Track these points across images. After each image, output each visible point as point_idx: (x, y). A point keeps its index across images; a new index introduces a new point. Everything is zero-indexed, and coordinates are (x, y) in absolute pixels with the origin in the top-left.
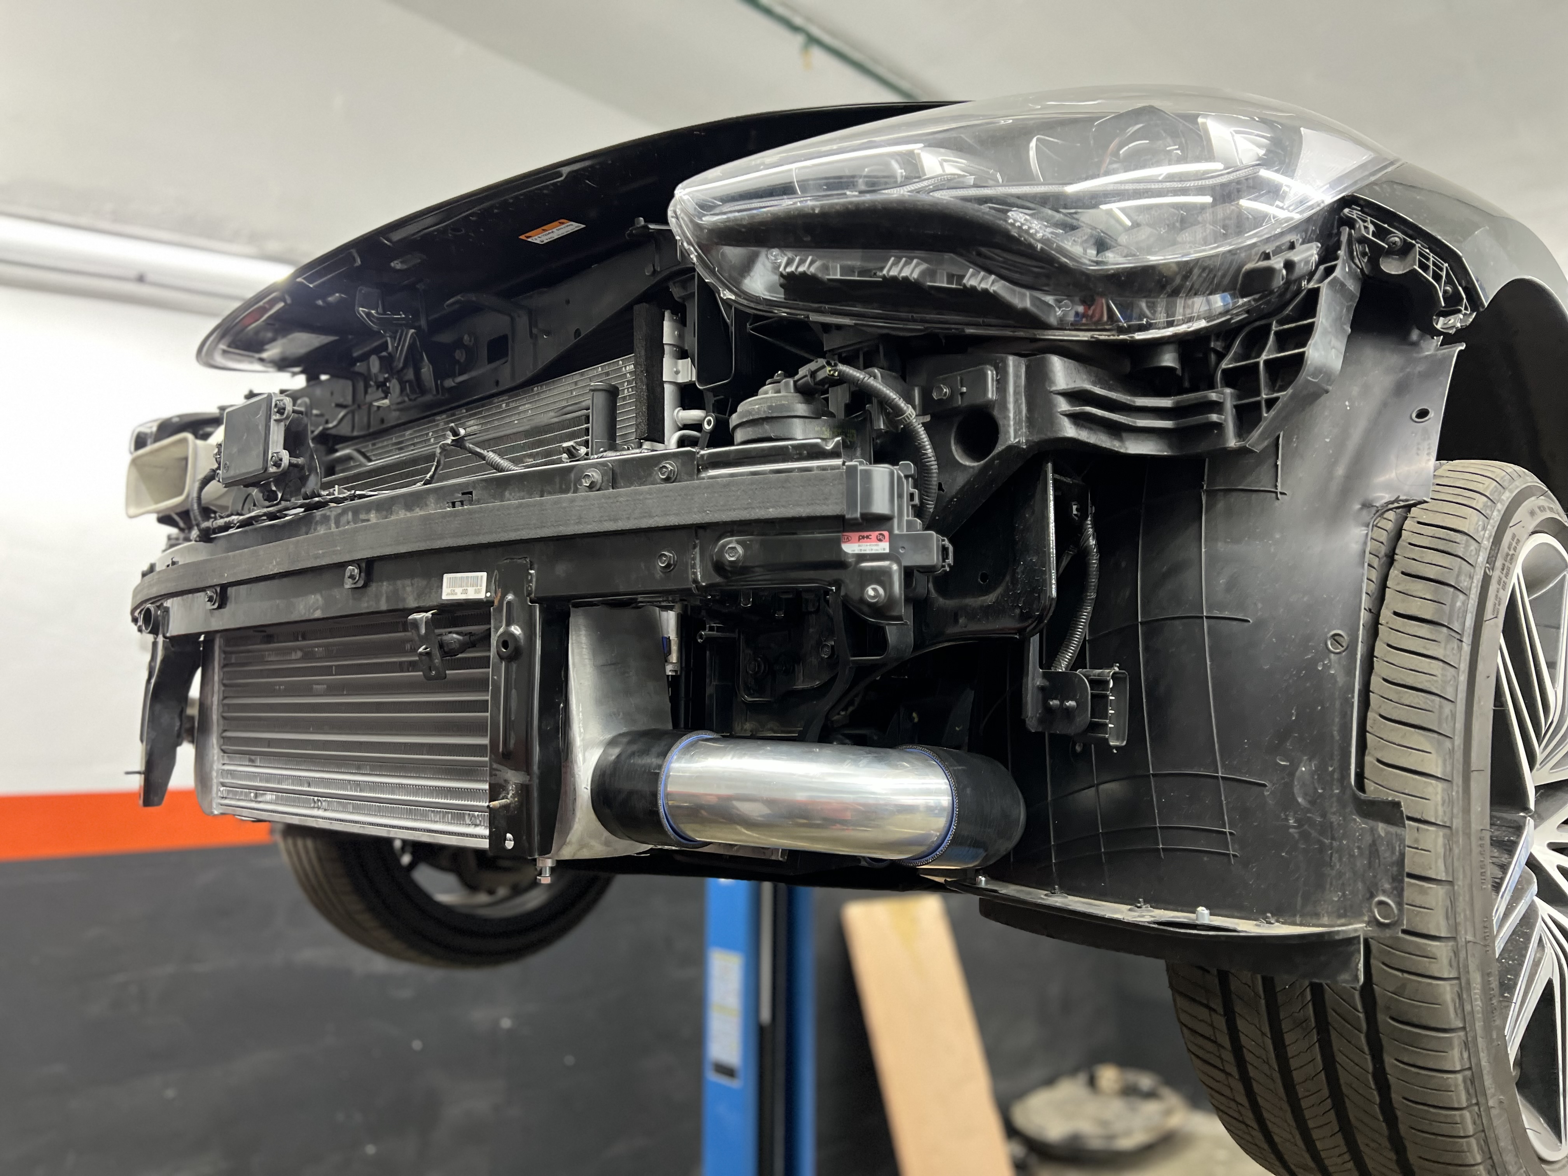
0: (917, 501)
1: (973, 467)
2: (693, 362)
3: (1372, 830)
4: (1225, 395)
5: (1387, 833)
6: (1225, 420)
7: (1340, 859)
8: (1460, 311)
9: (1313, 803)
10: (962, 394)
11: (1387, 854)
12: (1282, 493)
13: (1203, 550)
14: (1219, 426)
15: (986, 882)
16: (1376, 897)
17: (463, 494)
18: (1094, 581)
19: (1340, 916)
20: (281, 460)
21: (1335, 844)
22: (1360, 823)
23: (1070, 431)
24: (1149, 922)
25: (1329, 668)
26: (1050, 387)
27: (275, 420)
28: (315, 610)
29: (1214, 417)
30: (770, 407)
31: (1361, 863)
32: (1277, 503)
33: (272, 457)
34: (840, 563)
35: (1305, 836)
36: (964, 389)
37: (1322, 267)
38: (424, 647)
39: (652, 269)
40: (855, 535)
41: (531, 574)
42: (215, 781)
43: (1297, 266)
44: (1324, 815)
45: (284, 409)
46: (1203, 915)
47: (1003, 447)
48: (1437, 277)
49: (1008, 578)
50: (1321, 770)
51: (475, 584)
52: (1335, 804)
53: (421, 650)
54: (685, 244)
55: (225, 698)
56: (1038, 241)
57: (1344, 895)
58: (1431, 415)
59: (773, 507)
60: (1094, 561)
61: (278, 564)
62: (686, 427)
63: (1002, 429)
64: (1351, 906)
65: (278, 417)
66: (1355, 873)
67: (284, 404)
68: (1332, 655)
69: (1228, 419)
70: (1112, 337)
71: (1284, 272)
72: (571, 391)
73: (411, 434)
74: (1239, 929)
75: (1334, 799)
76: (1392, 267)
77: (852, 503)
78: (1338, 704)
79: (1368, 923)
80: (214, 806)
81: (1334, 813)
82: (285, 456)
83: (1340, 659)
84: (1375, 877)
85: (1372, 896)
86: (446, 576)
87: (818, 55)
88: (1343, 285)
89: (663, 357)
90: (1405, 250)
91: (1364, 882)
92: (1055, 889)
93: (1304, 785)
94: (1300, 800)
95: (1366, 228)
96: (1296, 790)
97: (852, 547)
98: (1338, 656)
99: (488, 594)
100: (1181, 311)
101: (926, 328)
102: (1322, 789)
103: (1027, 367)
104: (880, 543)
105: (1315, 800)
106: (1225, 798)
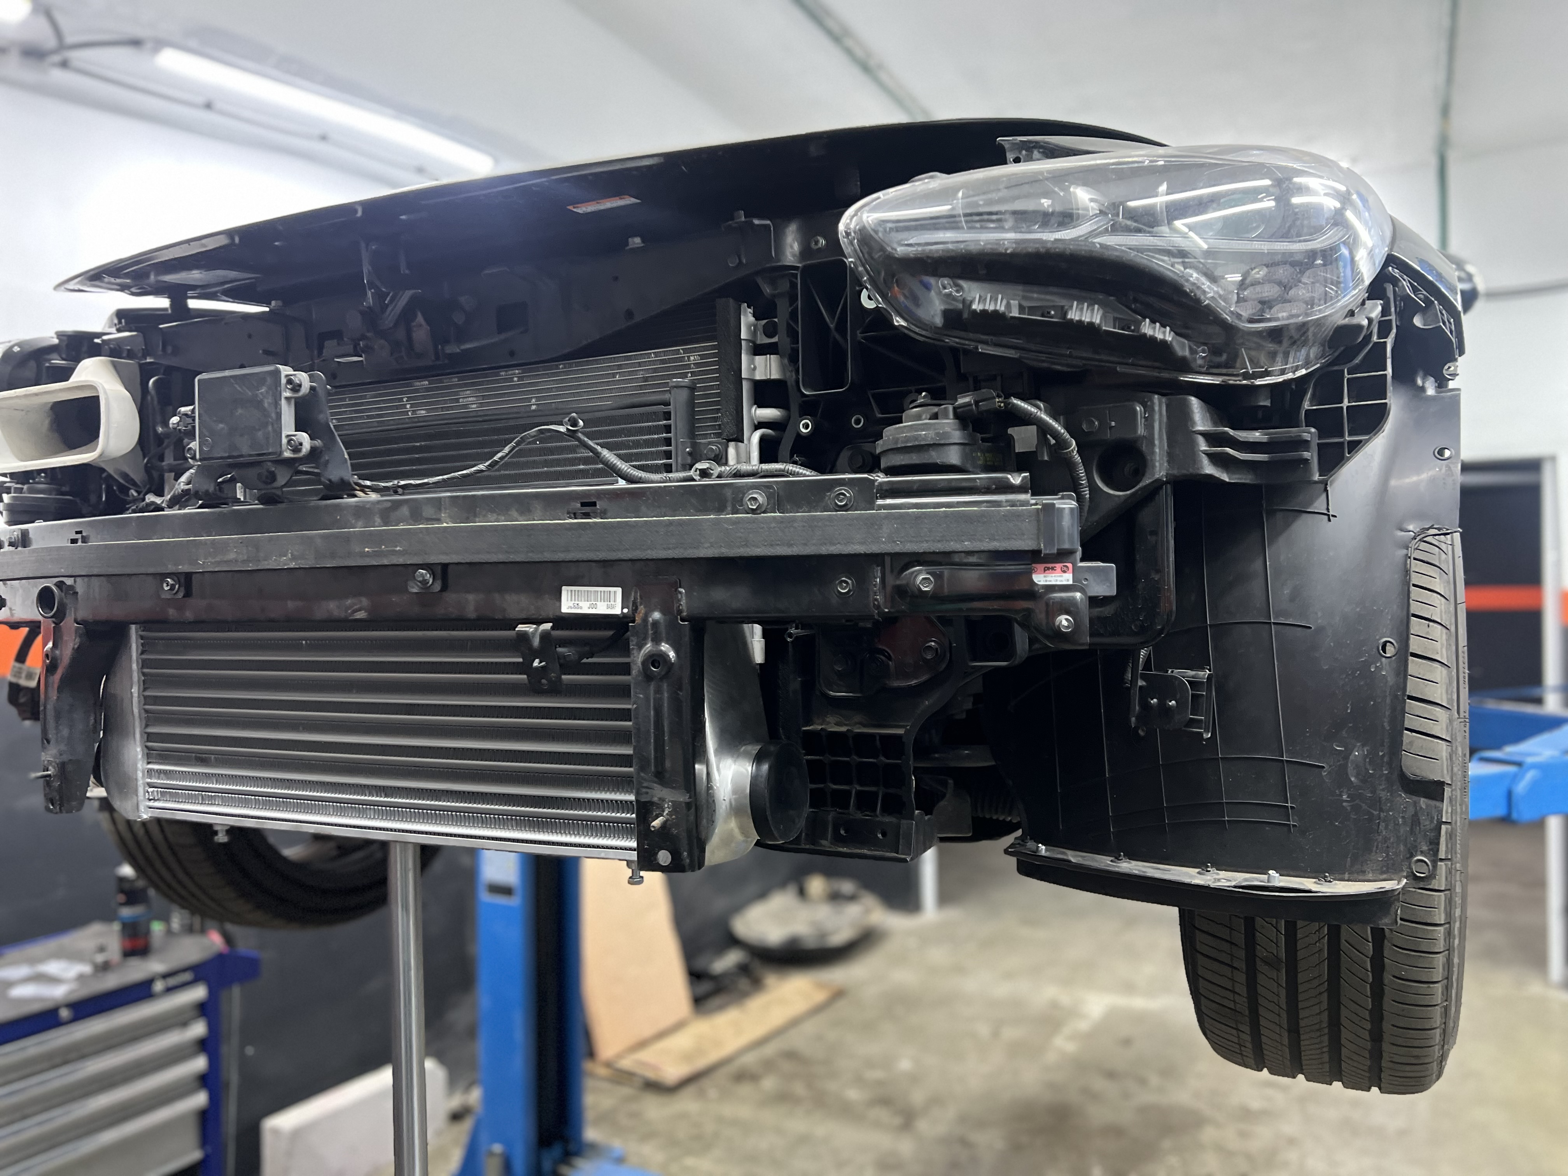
1: (1119, 496)
3: (1415, 804)
4: (1310, 433)
5: (1427, 806)
6: (1311, 457)
7: (1386, 828)
11: (1427, 823)
12: (1333, 516)
13: (1268, 563)
14: (1306, 461)
15: (1046, 850)
16: (1415, 856)
17: (583, 504)
19: (1383, 873)
20: (301, 444)
21: (1382, 815)
22: (1404, 799)
23: (1208, 469)
25: (1381, 669)
28: (354, 612)
30: (927, 436)
31: (1404, 830)
33: (288, 439)
34: (1032, 593)
35: (1356, 808)
36: (1113, 424)
38: (537, 661)
40: (1041, 566)
41: (680, 593)
42: (140, 782)
45: (300, 386)
47: (1150, 481)
57: (1388, 855)
59: (969, 541)
62: (768, 426)
64: (1393, 865)
65: (289, 394)
67: (300, 380)
68: (1384, 659)
69: (1313, 455)
75: (1384, 778)
77: (1049, 538)
81: (1383, 790)
84: (1415, 841)
89: (740, 353)
91: (1405, 845)
92: (1120, 856)
93: (1357, 767)
94: (1353, 779)
98: (1389, 660)
102: (1373, 770)
103: (1168, 406)
104: (1064, 575)
105: (1365, 779)
106: (1288, 778)
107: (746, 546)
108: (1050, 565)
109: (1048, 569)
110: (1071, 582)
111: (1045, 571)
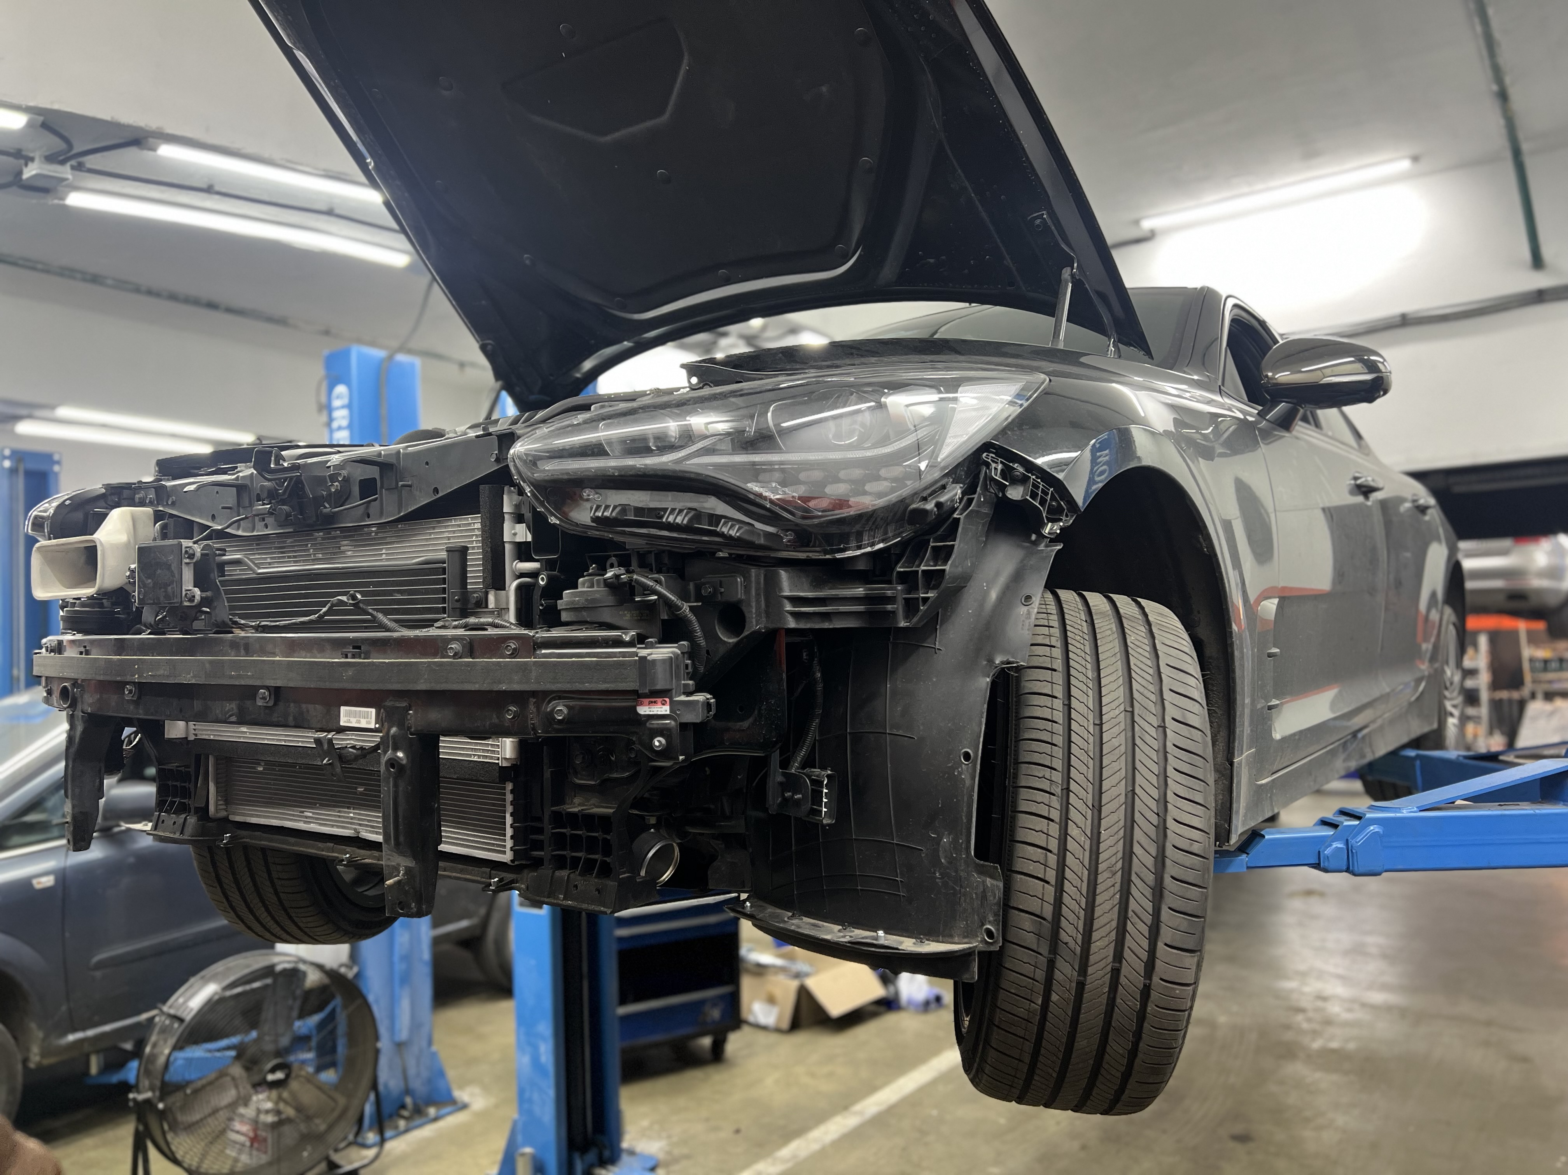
8: (1061, 520)
9: (950, 863)
10: (721, 593)
26: (780, 593)
27: (186, 563)
29: (889, 607)
32: (936, 656)
37: (965, 498)
43: (945, 505)
44: (956, 872)
48: (1043, 502)
50: (955, 841)
51: (366, 716)
52: (963, 864)
63: (747, 620)
66: (973, 909)
70: (821, 557)
71: (935, 509)
76: (1015, 493)
78: (966, 799)
79: (981, 942)
83: (967, 768)
85: (983, 925)
86: (343, 709)
88: (978, 512)
90: (1024, 480)
95: (996, 469)
96: (941, 854)
97: (644, 710)
100: (866, 538)
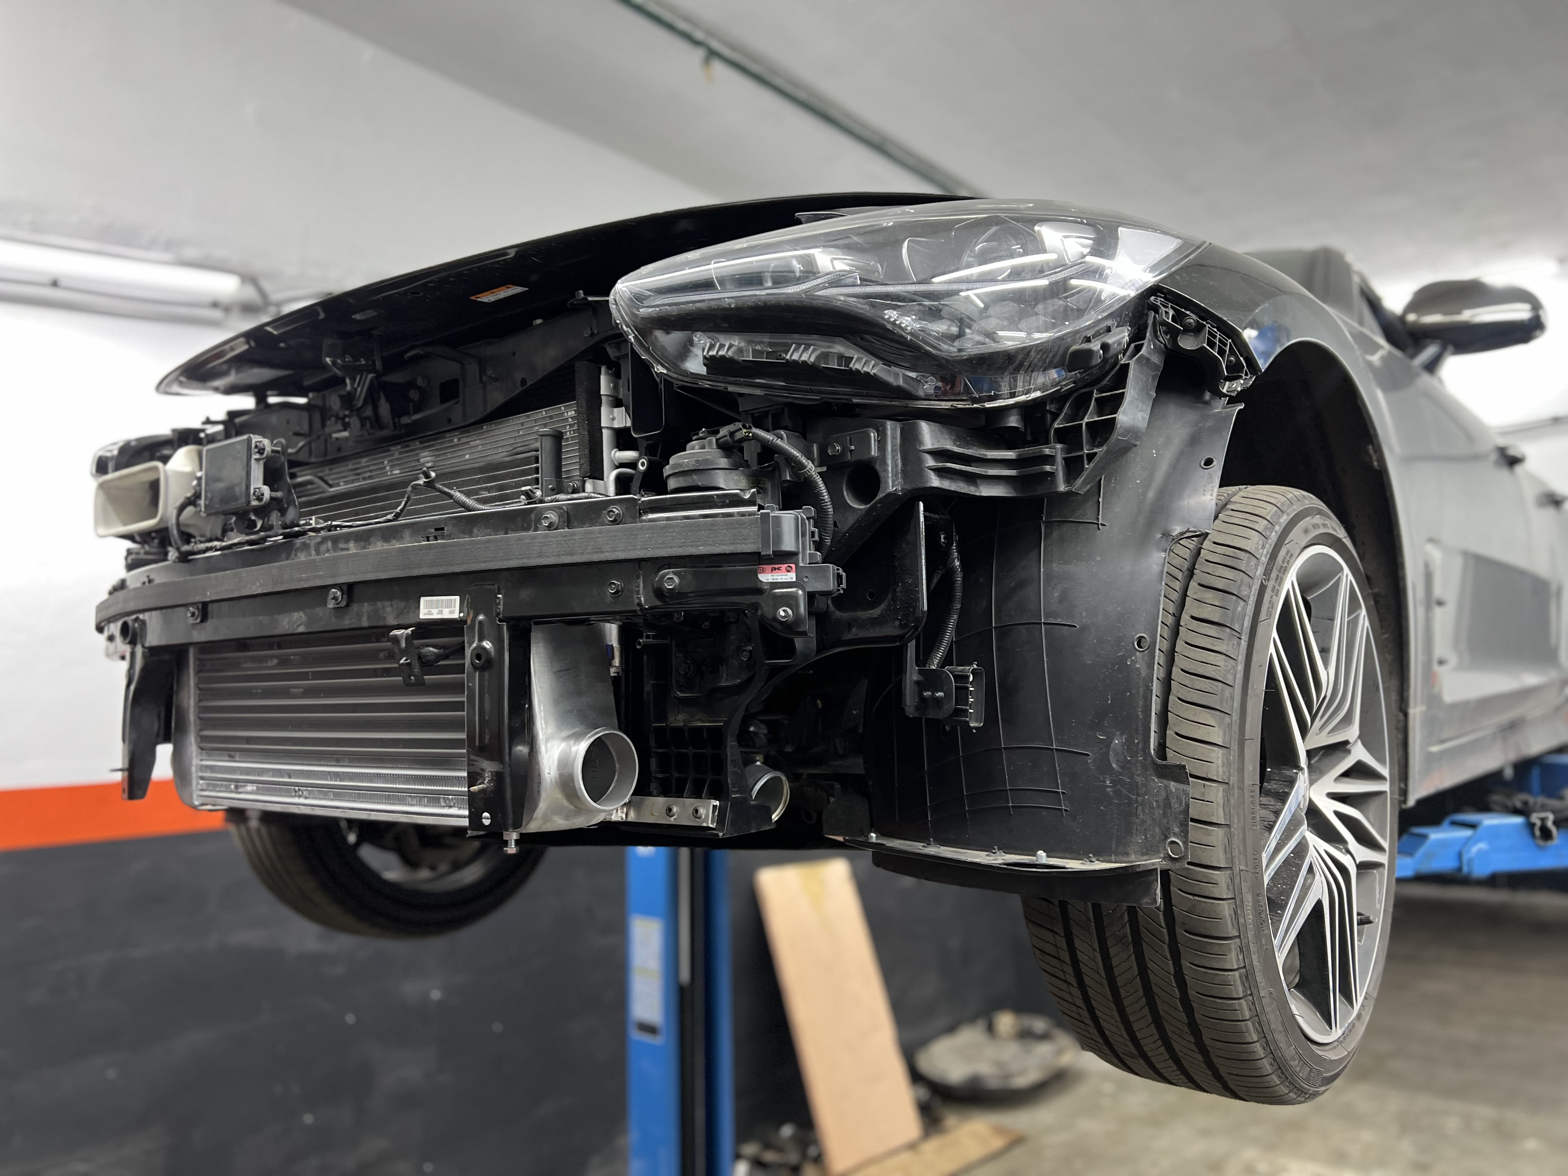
0: (817, 538)
1: (861, 510)
2: (627, 411)
3: (1166, 787)
4: (1056, 450)
5: (1177, 789)
6: (1057, 470)
7: (1143, 811)
11: (1177, 805)
12: (1102, 525)
13: (1042, 570)
14: (1052, 474)
15: (877, 838)
16: (1169, 838)
17: (436, 530)
18: (959, 594)
19: (1143, 854)
20: (263, 495)
21: (1140, 799)
22: (1157, 782)
23: (935, 482)
24: (1000, 864)
25: (1136, 662)
28: (298, 626)
30: (697, 461)
31: (1158, 813)
33: (255, 492)
34: (758, 590)
35: (1118, 793)
36: (853, 447)
38: (404, 658)
39: (590, 332)
40: (768, 567)
41: (498, 598)
42: (194, 775)
45: (264, 449)
46: (1042, 857)
47: (884, 494)
49: (890, 596)
53: (402, 661)
54: (624, 327)
55: (200, 700)
56: (908, 334)
57: (1146, 837)
58: (1215, 463)
59: (703, 546)
60: (959, 579)
61: (261, 585)
62: (622, 465)
64: (1151, 846)
65: (257, 456)
67: (264, 445)
68: (1138, 653)
69: (1058, 469)
72: (518, 431)
73: (367, 462)
74: (1067, 866)
75: (1139, 764)
77: (765, 542)
80: (195, 797)
81: (1139, 775)
82: (266, 490)
84: (1168, 823)
87: (719, 68)
89: (600, 406)
91: (1160, 828)
92: (930, 841)
93: (1117, 754)
94: (1114, 766)
98: (1142, 653)
99: (462, 615)
101: (822, 398)
102: (1130, 757)
103: (902, 430)
104: (788, 574)
105: (1125, 766)
106: (1059, 766)
107: (540, 557)
108: (777, 566)
109: (775, 569)
110: (794, 580)
111: (772, 571)
